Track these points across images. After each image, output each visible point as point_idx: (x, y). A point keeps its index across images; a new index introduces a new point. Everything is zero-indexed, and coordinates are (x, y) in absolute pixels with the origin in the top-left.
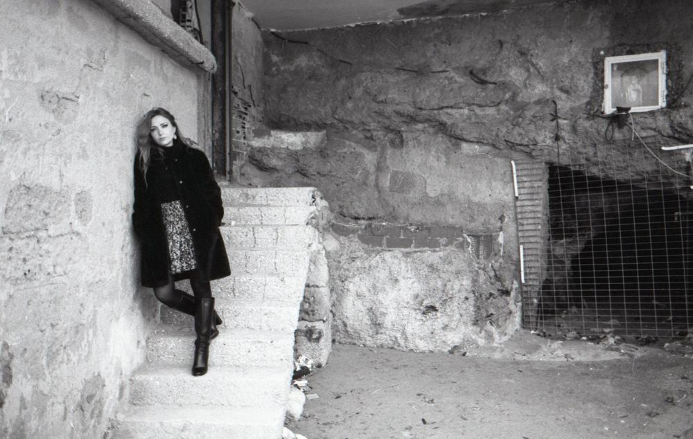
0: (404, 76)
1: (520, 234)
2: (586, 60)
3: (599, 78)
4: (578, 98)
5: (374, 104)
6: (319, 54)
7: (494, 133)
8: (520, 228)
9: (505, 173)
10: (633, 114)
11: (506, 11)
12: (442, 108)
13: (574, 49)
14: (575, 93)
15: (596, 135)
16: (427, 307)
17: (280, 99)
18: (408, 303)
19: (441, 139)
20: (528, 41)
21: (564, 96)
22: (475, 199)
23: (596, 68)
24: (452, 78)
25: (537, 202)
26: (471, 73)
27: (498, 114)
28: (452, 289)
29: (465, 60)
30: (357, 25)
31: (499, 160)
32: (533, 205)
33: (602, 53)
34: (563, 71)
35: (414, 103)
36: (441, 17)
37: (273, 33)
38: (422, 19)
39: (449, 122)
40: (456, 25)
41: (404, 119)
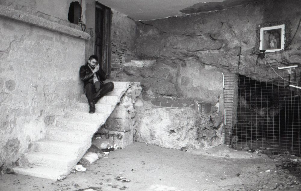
0: (185, 38)
1: (225, 104)
2: (254, 29)
3: (258, 37)
4: (250, 46)
5: (173, 49)
6: (156, 29)
7: (216, 61)
8: (225, 101)
9: (220, 78)
10: (266, 53)
11: (224, 9)
12: (198, 51)
13: (249, 25)
14: (249, 43)
15: (253, 62)
16: (171, 130)
17: (141, 47)
18: (164, 128)
19: (198, 63)
20: (232, 22)
21: (245, 45)
22: (209, 89)
23: (257, 33)
24: (202, 38)
25: (232, 90)
26: (210, 36)
27: (219, 53)
28: (183, 124)
29: (208, 31)
30: (169, 18)
31: (218, 72)
32: (230, 92)
33: (259, 26)
34: (244, 34)
35: (187, 48)
36: (200, 13)
37: (140, 22)
38: (193, 14)
39: (200, 56)
40: (206, 16)
41: (184, 55)
